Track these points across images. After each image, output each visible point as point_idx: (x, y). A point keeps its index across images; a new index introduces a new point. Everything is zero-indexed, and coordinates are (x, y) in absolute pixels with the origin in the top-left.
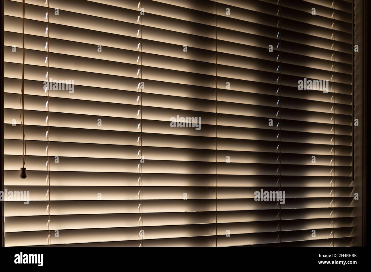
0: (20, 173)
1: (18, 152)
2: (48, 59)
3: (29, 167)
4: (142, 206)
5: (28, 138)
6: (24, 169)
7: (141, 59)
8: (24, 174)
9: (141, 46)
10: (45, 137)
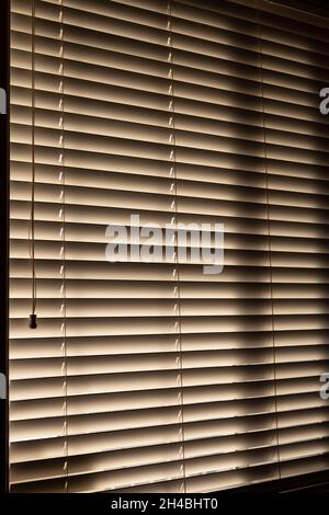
0: (29, 322)
1: (27, 294)
2: (63, 175)
3: (40, 314)
4: (181, 359)
5: (39, 275)
6: (33, 317)
7: (175, 171)
8: (34, 323)
9: (174, 155)
10: (60, 274)
